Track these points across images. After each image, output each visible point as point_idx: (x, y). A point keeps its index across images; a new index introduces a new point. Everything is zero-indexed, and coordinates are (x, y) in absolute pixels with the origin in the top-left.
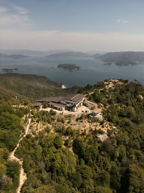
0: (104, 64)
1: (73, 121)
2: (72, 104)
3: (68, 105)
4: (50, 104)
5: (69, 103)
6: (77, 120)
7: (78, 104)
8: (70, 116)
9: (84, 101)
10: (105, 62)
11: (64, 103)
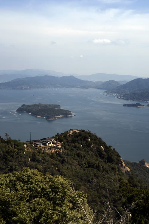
0: (125, 105)
1: (46, 149)
2: (46, 142)
3: (44, 143)
4: (34, 142)
5: (44, 141)
6: (48, 149)
7: (49, 142)
8: (45, 147)
9: (53, 141)
10: (127, 99)
11: (42, 141)
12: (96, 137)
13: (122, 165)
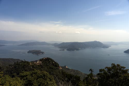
4: (33, 62)
5: (36, 61)
6: (37, 64)
9: (39, 61)
10: (60, 48)
12: (52, 59)
13: (60, 67)
